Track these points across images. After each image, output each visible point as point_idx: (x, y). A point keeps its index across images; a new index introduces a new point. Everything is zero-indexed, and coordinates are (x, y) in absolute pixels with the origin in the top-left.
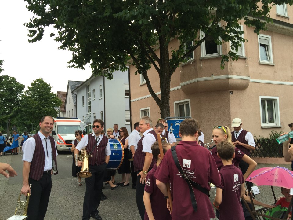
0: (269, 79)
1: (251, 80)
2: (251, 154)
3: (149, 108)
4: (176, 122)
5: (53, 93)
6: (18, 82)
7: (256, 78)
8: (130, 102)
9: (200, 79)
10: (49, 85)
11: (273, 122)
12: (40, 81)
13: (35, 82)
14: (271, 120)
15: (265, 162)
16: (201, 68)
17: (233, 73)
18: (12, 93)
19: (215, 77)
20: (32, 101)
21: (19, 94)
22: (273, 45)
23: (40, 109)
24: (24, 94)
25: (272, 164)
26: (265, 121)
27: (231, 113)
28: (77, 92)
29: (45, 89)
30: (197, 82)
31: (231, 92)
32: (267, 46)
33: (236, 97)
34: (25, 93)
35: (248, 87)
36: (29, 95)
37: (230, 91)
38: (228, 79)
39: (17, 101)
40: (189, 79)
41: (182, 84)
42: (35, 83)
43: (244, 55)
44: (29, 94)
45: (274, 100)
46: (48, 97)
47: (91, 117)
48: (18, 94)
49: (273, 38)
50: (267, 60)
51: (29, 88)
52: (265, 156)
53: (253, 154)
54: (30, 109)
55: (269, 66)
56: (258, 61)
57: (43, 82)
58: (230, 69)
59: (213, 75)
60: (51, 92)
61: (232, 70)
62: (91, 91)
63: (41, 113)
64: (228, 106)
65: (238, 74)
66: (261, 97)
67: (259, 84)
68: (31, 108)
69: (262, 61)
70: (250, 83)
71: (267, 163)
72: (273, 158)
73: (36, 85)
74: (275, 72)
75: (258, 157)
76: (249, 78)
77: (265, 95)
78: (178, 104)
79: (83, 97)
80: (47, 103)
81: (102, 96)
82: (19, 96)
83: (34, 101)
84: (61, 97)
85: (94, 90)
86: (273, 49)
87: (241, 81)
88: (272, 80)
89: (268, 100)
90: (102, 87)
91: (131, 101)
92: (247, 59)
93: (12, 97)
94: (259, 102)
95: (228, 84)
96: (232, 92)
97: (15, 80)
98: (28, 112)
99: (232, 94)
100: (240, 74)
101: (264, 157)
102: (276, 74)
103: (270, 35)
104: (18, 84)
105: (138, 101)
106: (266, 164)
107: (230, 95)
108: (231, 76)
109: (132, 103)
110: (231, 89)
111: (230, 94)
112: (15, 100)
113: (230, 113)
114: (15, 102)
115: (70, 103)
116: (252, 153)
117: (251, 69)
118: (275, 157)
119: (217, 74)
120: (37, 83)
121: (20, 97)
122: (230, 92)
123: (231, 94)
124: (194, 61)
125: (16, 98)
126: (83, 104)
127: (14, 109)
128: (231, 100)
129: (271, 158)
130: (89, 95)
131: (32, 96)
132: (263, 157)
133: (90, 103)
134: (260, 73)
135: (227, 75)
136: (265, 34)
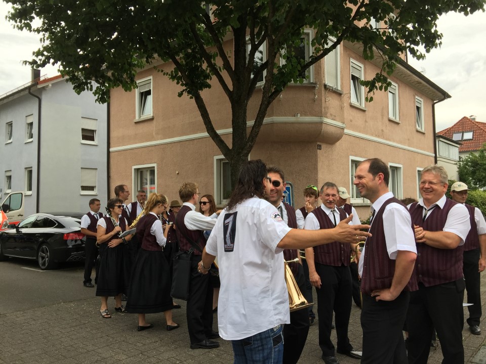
0: (360, 132)
1: (346, 131)
3: (155, 165)
8: (109, 152)
16: (279, 101)
17: (328, 115)
19: (301, 118)
30: (273, 123)
31: (319, 145)
33: (324, 154)
37: (318, 143)
38: (322, 123)
43: (339, 88)
49: (365, 69)
50: (358, 102)
55: (360, 112)
58: (325, 108)
59: (299, 115)
61: (326, 109)
64: (315, 168)
65: (333, 117)
66: (352, 158)
69: (352, 101)
70: (344, 135)
74: (366, 121)
76: (343, 126)
77: (355, 156)
78: (221, 160)
85: (9, 123)
87: (335, 129)
89: (356, 163)
90: (34, 119)
91: (111, 150)
92: (342, 95)
94: (349, 165)
96: (321, 145)
99: (321, 149)
100: (335, 118)
102: (367, 124)
103: (362, 63)
105: (129, 151)
107: (318, 151)
108: (326, 120)
109: (112, 155)
110: (320, 142)
117: (346, 113)
119: (304, 114)
123: (319, 149)
128: (319, 160)
134: (351, 121)
135: (320, 118)
136: (357, 60)
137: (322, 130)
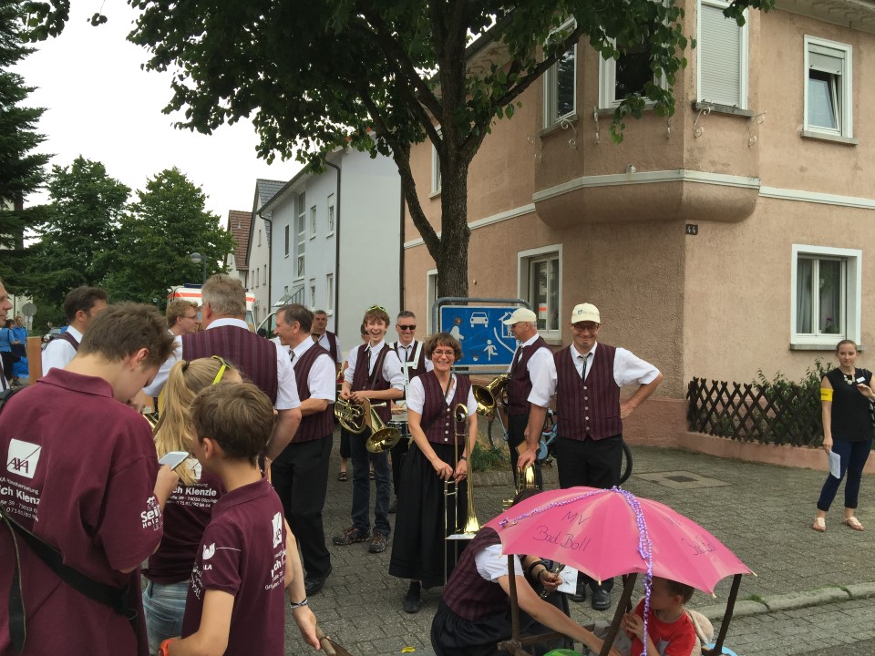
0: (833, 191)
1: (765, 190)
2: (736, 431)
4: (475, 316)
5: (209, 213)
6: (111, 177)
7: (784, 186)
8: (402, 250)
9: (589, 180)
10: (199, 190)
11: (838, 332)
12: (173, 176)
13: (160, 179)
14: (831, 326)
15: (777, 461)
16: (595, 144)
17: (700, 165)
18: (93, 208)
19: (637, 175)
20: (149, 235)
21: (115, 212)
22: (856, 78)
23: (170, 260)
24: (129, 213)
25: (799, 469)
26: (805, 327)
27: (686, 296)
28: (274, 212)
29: (186, 200)
30: (581, 190)
31: (692, 226)
32: (837, 77)
33: (707, 244)
34: (132, 210)
35: (755, 213)
36: (142, 216)
37: (689, 222)
38: (681, 182)
39: (109, 234)
40: (558, 181)
41: (537, 196)
42: (159, 183)
43: (744, 106)
44: (142, 213)
45: (846, 259)
46: (195, 226)
47: (303, 288)
48: (112, 213)
49: (861, 52)
50: (834, 126)
51: (141, 195)
52: (779, 441)
53: (742, 432)
54: (143, 257)
55: (838, 148)
56: (799, 129)
57: (183, 178)
58: (691, 151)
59: (633, 168)
60: (204, 211)
61: (696, 153)
62: (307, 213)
63: (172, 270)
64: (679, 272)
65: (719, 167)
66: (797, 248)
67: (796, 204)
68: (145, 256)
69: (810, 129)
70: (759, 201)
71: (785, 463)
72: (804, 449)
73: (162, 188)
74: (856, 167)
75: (756, 442)
76: (755, 182)
77: (813, 244)
78: (530, 259)
79: (287, 228)
80: (192, 244)
81: (332, 229)
82: (113, 218)
83: (154, 234)
84: (239, 227)
85: (314, 209)
86: (856, 89)
87: (726, 191)
88: (843, 193)
89: (823, 258)
90: (333, 201)
91: (406, 245)
92: (753, 119)
93: (93, 220)
94: (789, 264)
95: (681, 199)
96: (696, 227)
97: (104, 171)
98: (138, 265)
99: (696, 233)
100: (725, 169)
101: (776, 444)
102: (858, 172)
103: (847, 42)
104: (110, 182)
106: (780, 467)
107: (689, 238)
108: (690, 175)
109: (407, 253)
110: (692, 219)
111: (687, 233)
112: (102, 230)
113: (682, 296)
114: (104, 236)
115: (259, 246)
116: (739, 428)
117: (767, 155)
118: (810, 447)
119: (644, 165)
120: (165, 181)
121: (114, 221)
122: (688, 225)
123: (692, 233)
124: (577, 122)
125: (103, 224)
126: (287, 252)
127: (96, 257)
128: (688, 255)
129: (797, 448)
130: (301, 223)
131: (149, 221)
132: (772, 444)
133: (302, 248)
134: (802, 169)
135: (677, 171)
136: (830, 37)
137: (681, 195)
